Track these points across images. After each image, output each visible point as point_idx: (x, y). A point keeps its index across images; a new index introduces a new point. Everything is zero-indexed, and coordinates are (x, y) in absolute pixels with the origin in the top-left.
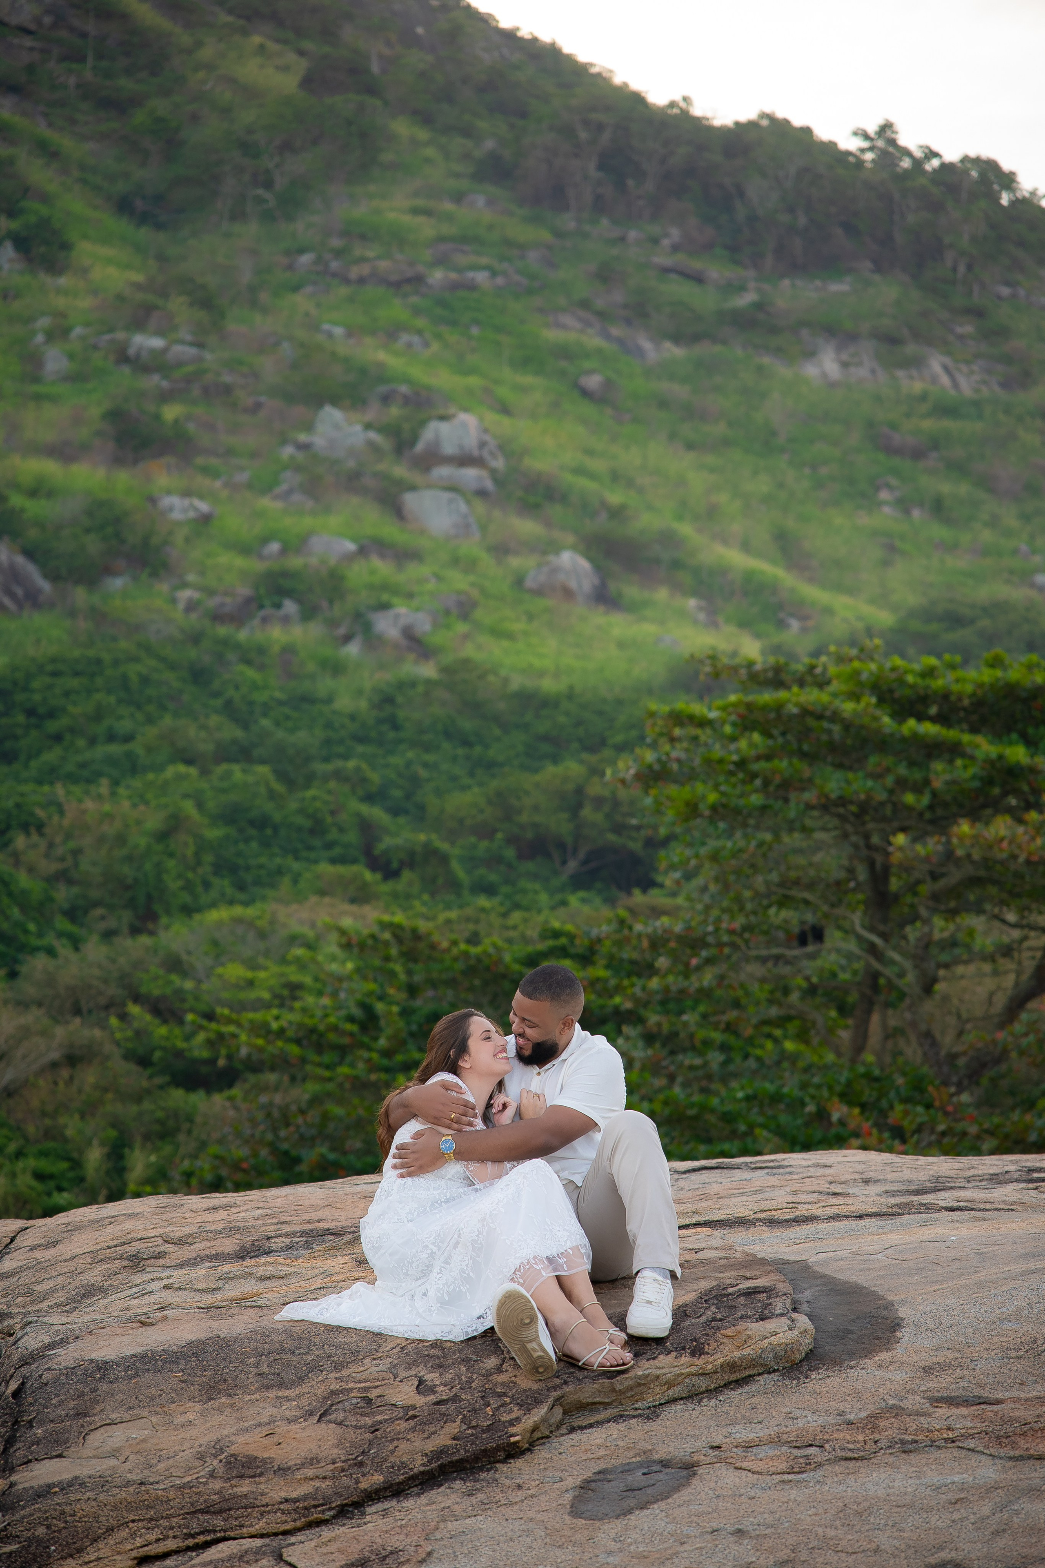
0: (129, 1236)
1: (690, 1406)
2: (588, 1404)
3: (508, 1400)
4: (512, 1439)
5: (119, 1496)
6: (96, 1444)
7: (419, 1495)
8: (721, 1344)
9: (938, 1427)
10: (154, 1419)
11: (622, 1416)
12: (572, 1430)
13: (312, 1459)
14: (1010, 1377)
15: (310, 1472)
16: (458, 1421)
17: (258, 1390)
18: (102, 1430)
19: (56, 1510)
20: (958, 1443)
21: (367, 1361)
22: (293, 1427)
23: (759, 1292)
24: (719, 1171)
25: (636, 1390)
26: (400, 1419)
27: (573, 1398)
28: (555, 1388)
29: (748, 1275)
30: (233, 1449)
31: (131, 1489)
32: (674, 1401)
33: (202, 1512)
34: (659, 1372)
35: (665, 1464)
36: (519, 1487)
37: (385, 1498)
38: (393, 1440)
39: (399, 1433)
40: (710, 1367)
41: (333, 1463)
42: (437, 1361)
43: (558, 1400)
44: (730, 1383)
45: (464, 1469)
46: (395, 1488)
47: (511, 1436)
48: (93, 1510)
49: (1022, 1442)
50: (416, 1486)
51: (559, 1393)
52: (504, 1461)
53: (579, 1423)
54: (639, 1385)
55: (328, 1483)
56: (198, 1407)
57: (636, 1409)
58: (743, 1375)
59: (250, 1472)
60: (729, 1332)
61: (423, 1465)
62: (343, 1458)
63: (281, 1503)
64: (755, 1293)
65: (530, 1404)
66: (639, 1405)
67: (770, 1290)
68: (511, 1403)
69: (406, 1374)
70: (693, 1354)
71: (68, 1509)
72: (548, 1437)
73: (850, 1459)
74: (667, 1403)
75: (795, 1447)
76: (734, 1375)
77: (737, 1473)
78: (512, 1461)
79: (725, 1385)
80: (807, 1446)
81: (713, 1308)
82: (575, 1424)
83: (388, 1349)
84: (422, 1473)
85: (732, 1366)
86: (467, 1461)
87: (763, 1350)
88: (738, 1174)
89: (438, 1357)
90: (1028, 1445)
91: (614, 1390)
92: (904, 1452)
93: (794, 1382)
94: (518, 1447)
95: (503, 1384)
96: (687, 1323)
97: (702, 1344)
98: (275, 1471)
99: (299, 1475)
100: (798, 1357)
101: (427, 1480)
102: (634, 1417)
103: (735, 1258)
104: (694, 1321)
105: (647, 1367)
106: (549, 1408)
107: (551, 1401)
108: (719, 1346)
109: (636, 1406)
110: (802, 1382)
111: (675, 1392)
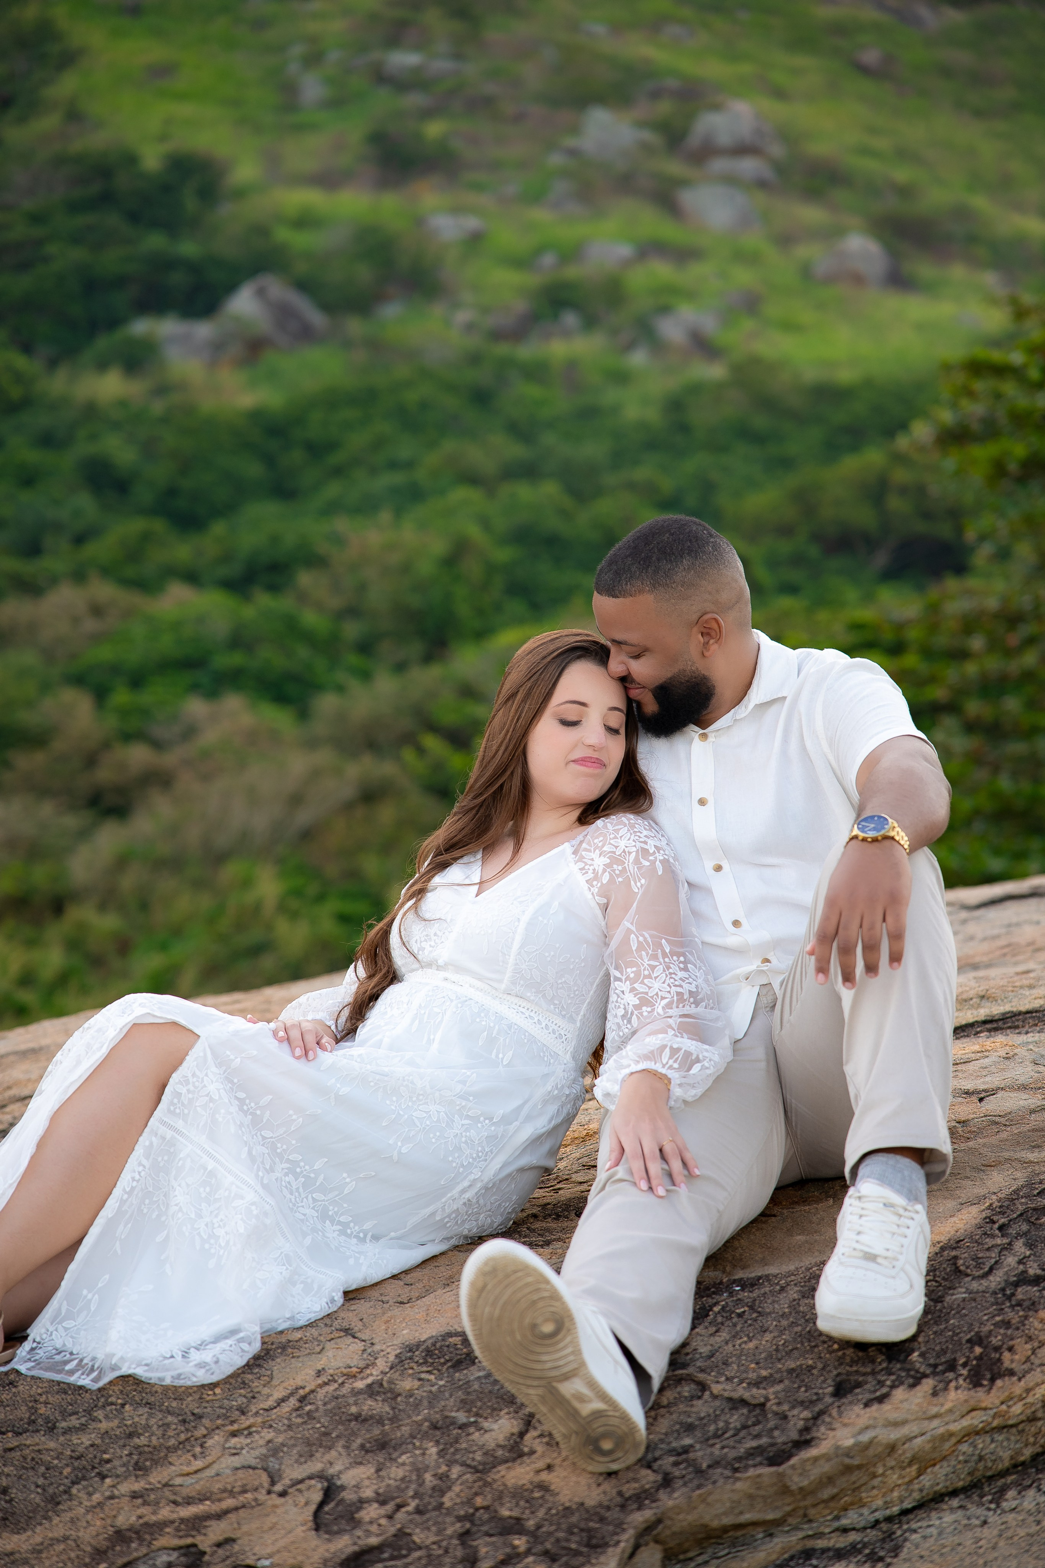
1: (976, 1512)
2: (725, 1529)
3: (520, 1542)
21: (216, 1439)
25: (842, 1482)
27: (685, 1520)
28: (641, 1499)
32: (936, 1501)
34: (894, 1435)
40: (1017, 1409)
42: (376, 1431)
43: (647, 1531)
51: (645, 1513)
54: (849, 1469)
57: (845, 1530)
65: (577, 1553)
66: (850, 1519)
68: (528, 1552)
69: (298, 1473)
70: (975, 1381)
74: (921, 1507)
81: (1020, 1247)
83: (270, 1403)
89: (380, 1421)
91: (785, 1490)
95: (519, 1494)
96: (960, 1294)
97: (997, 1349)
104: (975, 1285)
105: (863, 1421)
106: (626, 1555)
107: (627, 1538)
108: (1034, 1351)
109: (845, 1522)
111: (935, 1479)
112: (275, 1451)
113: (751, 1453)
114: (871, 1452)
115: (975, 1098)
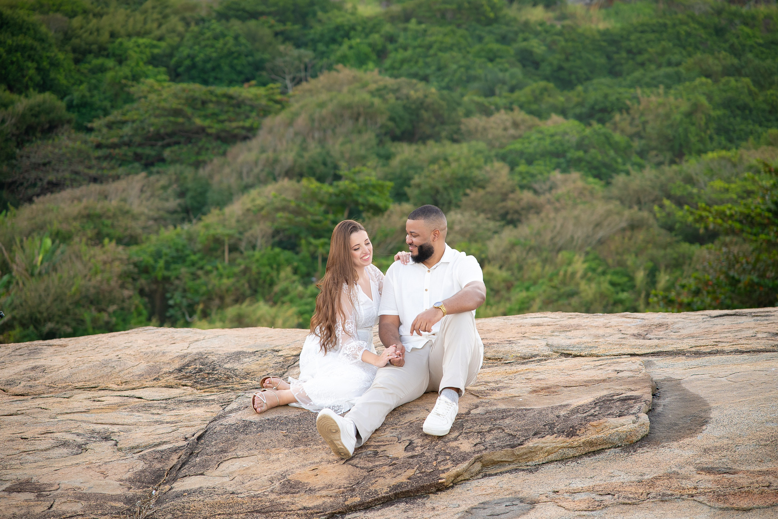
1: (560, 465)
2: (498, 462)
3: (448, 457)
4: (440, 481)
5: (217, 500)
6: (223, 469)
7: (378, 510)
8: (588, 430)
9: (689, 487)
10: (260, 456)
11: (516, 470)
12: (485, 476)
13: (329, 486)
14: (754, 457)
15: (324, 493)
16: (416, 468)
18: (230, 461)
19: (180, 505)
20: (695, 498)
21: (389, 429)
22: (329, 465)
23: (631, 399)
24: (735, 317)
25: (529, 455)
26: (387, 465)
27: (488, 458)
29: (633, 388)
30: (289, 477)
31: (224, 496)
32: (552, 462)
33: (257, 512)
34: (543, 445)
35: (522, 500)
36: (434, 509)
37: (359, 510)
38: (377, 477)
39: (382, 473)
40: (576, 443)
41: (339, 488)
43: (478, 459)
44: (589, 453)
45: (409, 497)
46: (366, 505)
47: (440, 479)
48: (200, 507)
49: (732, 500)
50: (380, 504)
51: (479, 455)
52: (434, 493)
53: (491, 472)
54: (531, 452)
55: (331, 500)
56: (286, 451)
57: (528, 466)
58: (598, 449)
59: (293, 491)
60: (594, 423)
61: (387, 493)
62: (346, 486)
63: (300, 509)
64: (628, 399)
65: (460, 461)
67: (638, 398)
68: (449, 459)
69: (405, 439)
70: (567, 436)
71: (187, 505)
72: (468, 480)
73: (626, 504)
74: (547, 463)
75: (600, 495)
76: (593, 448)
77: (556, 508)
78: (439, 493)
79: (586, 454)
80: (607, 494)
81: (597, 408)
82: (488, 473)
84: (384, 497)
85: (591, 443)
86: (412, 492)
87: (613, 435)
88: (744, 319)
90: (735, 501)
91: (514, 455)
92: (662, 501)
93: (626, 454)
94: (444, 485)
95: (453, 448)
97: (576, 430)
98: (306, 491)
99: (318, 494)
100: (635, 439)
101: (387, 501)
102: (523, 470)
103: (638, 377)
104: (580, 415)
105: (537, 441)
106: (471, 463)
107: (472, 459)
108: (585, 431)
109: (528, 464)
110: (631, 454)
111: (552, 457)
112: (401, 433)
113: (507, 445)
114: (537, 449)
115: (616, 372)
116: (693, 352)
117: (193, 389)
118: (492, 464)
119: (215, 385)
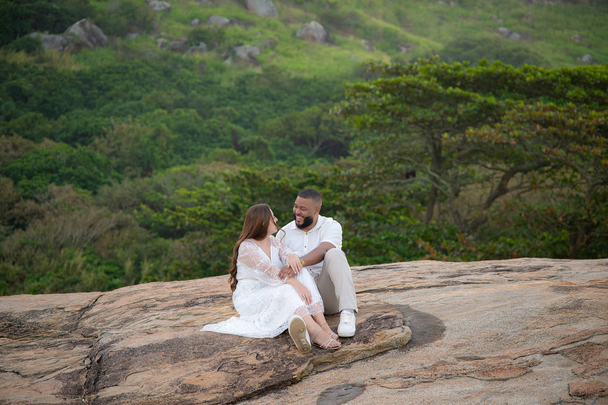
0: (142, 298)
1: (363, 363)
2: (323, 363)
3: (292, 362)
4: (294, 377)
5: (140, 401)
7: (257, 399)
8: (375, 338)
9: (460, 369)
10: (153, 371)
11: (336, 367)
12: (317, 373)
13: (215, 385)
14: (488, 349)
15: (214, 391)
16: (273, 370)
17: (194, 359)
18: (133, 374)
20: (467, 375)
21: (236, 347)
22: (208, 373)
23: (390, 318)
24: (375, 270)
25: (342, 357)
26: (250, 369)
27: (317, 360)
28: (310, 357)
29: (385, 311)
30: (184, 382)
31: (144, 398)
32: (357, 361)
34: (351, 350)
36: (297, 395)
37: (244, 400)
38: (247, 377)
39: (249, 375)
40: (371, 347)
41: (224, 387)
42: (264, 347)
43: (311, 361)
44: (379, 353)
45: (275, 388)
46: (248, 396)
47: (293, 375)
49: (492, 374)
50: (256, 395)
51: (312, 359)
52: (291, 385)
53: (320, 370)
54: (343, 355)
55: (221, 395)
56: (170, 366)
57: (342, 364)
58: (384, 350)
59: (191, 391)
60: (378, 334)
61: (259, 387)
62: (228, 385)
63: (203, 403)
64: (388, 318)
65: (301, 363)
66: (343, 362)
67: (394, 317)
69: (252, 352)
70: (364, 343)
72: (307, 376)
73: (426, 382)
74: (354, 361)
75: (404, 378)
77: (381, 388)
78: (294, 385)
79: (377, 354)
80: (408, 377)
81: (372, 324)
82: (318, 371)
83: (244, 342)
84: (259, 390)
85: (379, 347)
86: (276, 385)
87: (392, 340)
88: (382, 271)
89: (264, 345)
90: (495, 375)
91: (333, 357)
92: (447, 379)
93: (404, 353)
94: (296, 380)
95: (290, 355)
96: (362, 330)
97: (368, 338)
98: (201, 390)
99: (210, 392)
100: (405, 343)
101: (261, 393)
102: (341, 367)
103: (380, 304)
104: (364, 329)
105: (346, 347)
106: (308, 364)
107: (309, 361)
110: (407, 352)
111: (357, 357)
112: (247, 349)
114: (347, 352)
116: (392, 289)
117: (9, 339)
118: (319, 364)
119: (27, 335)
